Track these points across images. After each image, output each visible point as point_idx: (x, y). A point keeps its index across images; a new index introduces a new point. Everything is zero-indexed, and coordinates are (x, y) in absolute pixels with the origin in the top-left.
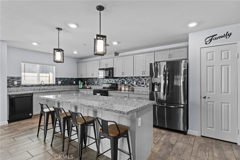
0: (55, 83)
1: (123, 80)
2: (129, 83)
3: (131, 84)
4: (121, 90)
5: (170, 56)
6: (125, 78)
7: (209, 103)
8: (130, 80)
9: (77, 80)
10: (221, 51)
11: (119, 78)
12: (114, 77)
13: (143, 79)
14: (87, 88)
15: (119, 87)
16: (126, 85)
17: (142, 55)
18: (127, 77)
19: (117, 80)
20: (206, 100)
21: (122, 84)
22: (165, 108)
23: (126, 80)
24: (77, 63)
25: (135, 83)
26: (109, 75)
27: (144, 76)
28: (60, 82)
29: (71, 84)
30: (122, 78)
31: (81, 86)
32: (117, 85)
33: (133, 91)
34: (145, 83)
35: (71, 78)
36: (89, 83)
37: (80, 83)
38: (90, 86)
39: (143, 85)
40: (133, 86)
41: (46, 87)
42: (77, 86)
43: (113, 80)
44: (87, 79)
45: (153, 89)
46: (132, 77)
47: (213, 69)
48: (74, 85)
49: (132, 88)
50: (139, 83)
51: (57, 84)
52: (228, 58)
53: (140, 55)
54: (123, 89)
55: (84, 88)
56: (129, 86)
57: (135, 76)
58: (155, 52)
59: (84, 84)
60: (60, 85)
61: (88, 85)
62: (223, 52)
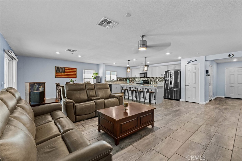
0: (117, 80)
1: (152, 78)
2: (155, 80)
3: (156, 81)
4: (150, 84)
5: (174, 67)
6: (153, 78)
7: (189, 88)
8: (155, 79)
9: (126, 79)
10: (193, 67)
11: (150, 77)
12: (147, 77)
13: (162, 78)
14: (131, 83)
15: (150, 82)
16: (153, 81)
17: (161, 66)
18: (154, 77)
19: (148, 79)
20: (188, 86)
21: (151, 80)
22: (173, 91)
23: (153, 79)
24: (126, 69)
25: (158, 80)
26: (144, 76)
27: (162, 77)
28: (119, 80)
29: (124, 81)
30: (151, 78)
31: (128, 82)
32: (148, 81)
33: (157, 84)
34: (163, 80)
35: (123, 78)
36: (132, 80)
37: (128, 80)
38: (133, 82)
39: (162, 81)
40: (157, 82)
41: (114, 82)
42: (126, 82)
43: (146, 78)
44: (131, 78)
45: (166, 83)
46: (156, 77)
47: (190, 74)
48: (125, 81)
49: (156, 83)
50: (160, 80)
51: (118, 81)
52: (195, 70)
53: (160, 67)
54: (152, 83)
55: (130, 83)
56: (155, 82)
57: (158, 77)
58: (167, 65)
59: (130, 81)
60: (119, 81)
61: (132, 81)
62: (194, 67)
